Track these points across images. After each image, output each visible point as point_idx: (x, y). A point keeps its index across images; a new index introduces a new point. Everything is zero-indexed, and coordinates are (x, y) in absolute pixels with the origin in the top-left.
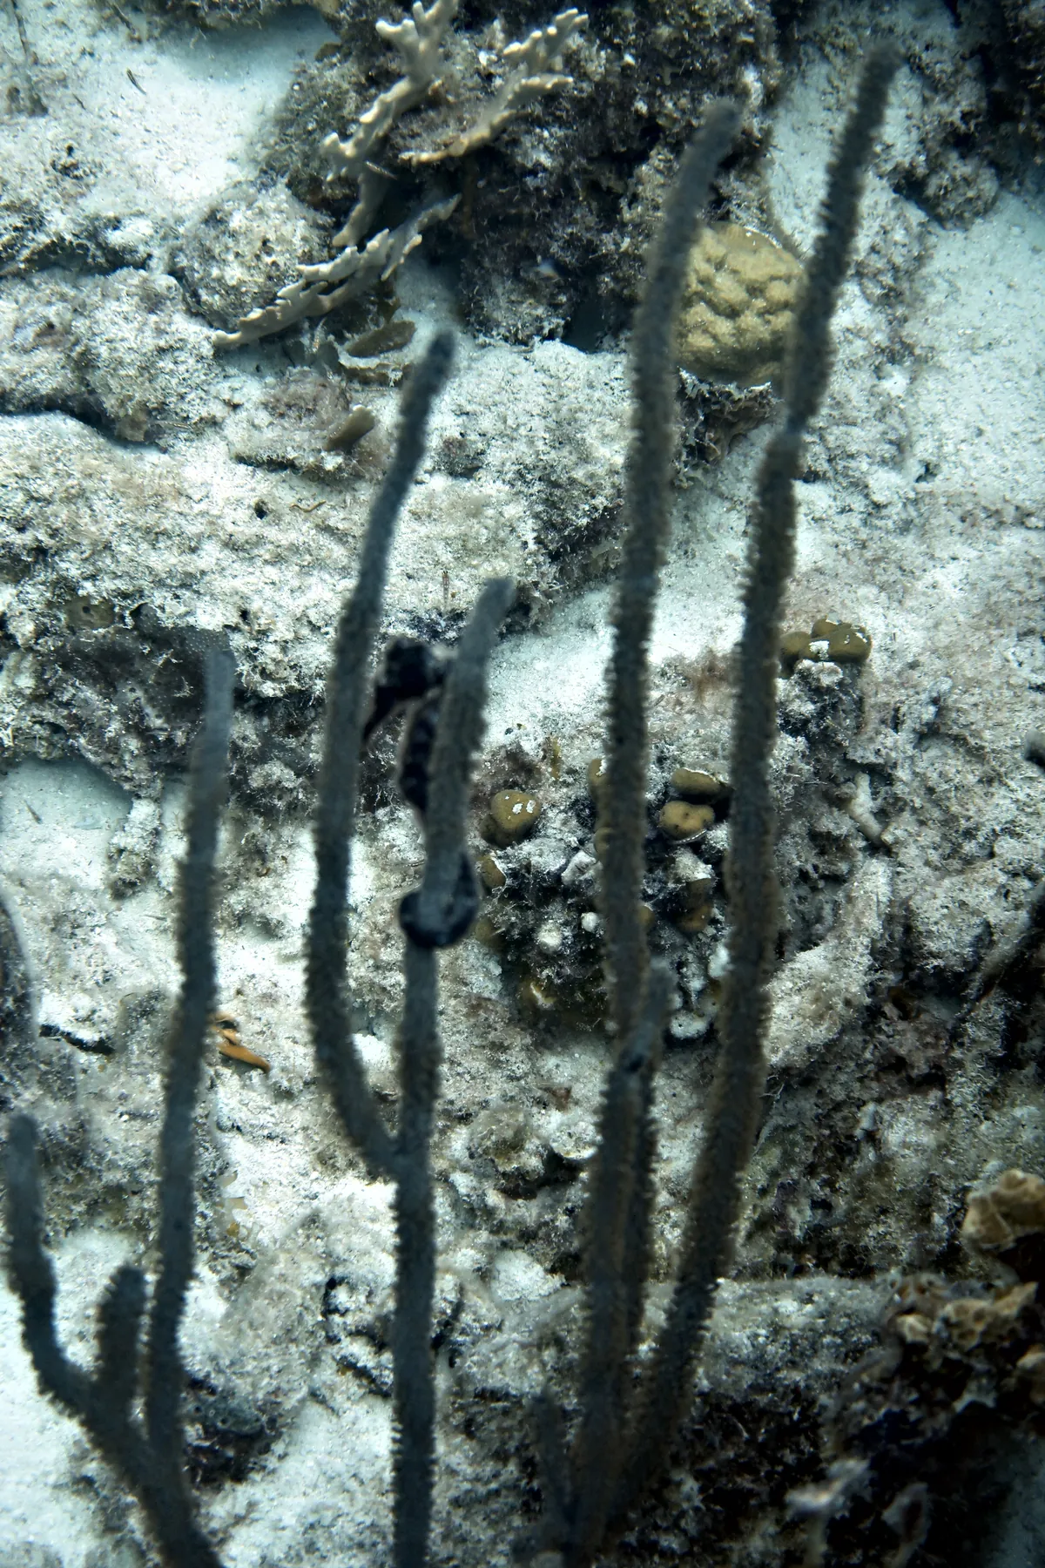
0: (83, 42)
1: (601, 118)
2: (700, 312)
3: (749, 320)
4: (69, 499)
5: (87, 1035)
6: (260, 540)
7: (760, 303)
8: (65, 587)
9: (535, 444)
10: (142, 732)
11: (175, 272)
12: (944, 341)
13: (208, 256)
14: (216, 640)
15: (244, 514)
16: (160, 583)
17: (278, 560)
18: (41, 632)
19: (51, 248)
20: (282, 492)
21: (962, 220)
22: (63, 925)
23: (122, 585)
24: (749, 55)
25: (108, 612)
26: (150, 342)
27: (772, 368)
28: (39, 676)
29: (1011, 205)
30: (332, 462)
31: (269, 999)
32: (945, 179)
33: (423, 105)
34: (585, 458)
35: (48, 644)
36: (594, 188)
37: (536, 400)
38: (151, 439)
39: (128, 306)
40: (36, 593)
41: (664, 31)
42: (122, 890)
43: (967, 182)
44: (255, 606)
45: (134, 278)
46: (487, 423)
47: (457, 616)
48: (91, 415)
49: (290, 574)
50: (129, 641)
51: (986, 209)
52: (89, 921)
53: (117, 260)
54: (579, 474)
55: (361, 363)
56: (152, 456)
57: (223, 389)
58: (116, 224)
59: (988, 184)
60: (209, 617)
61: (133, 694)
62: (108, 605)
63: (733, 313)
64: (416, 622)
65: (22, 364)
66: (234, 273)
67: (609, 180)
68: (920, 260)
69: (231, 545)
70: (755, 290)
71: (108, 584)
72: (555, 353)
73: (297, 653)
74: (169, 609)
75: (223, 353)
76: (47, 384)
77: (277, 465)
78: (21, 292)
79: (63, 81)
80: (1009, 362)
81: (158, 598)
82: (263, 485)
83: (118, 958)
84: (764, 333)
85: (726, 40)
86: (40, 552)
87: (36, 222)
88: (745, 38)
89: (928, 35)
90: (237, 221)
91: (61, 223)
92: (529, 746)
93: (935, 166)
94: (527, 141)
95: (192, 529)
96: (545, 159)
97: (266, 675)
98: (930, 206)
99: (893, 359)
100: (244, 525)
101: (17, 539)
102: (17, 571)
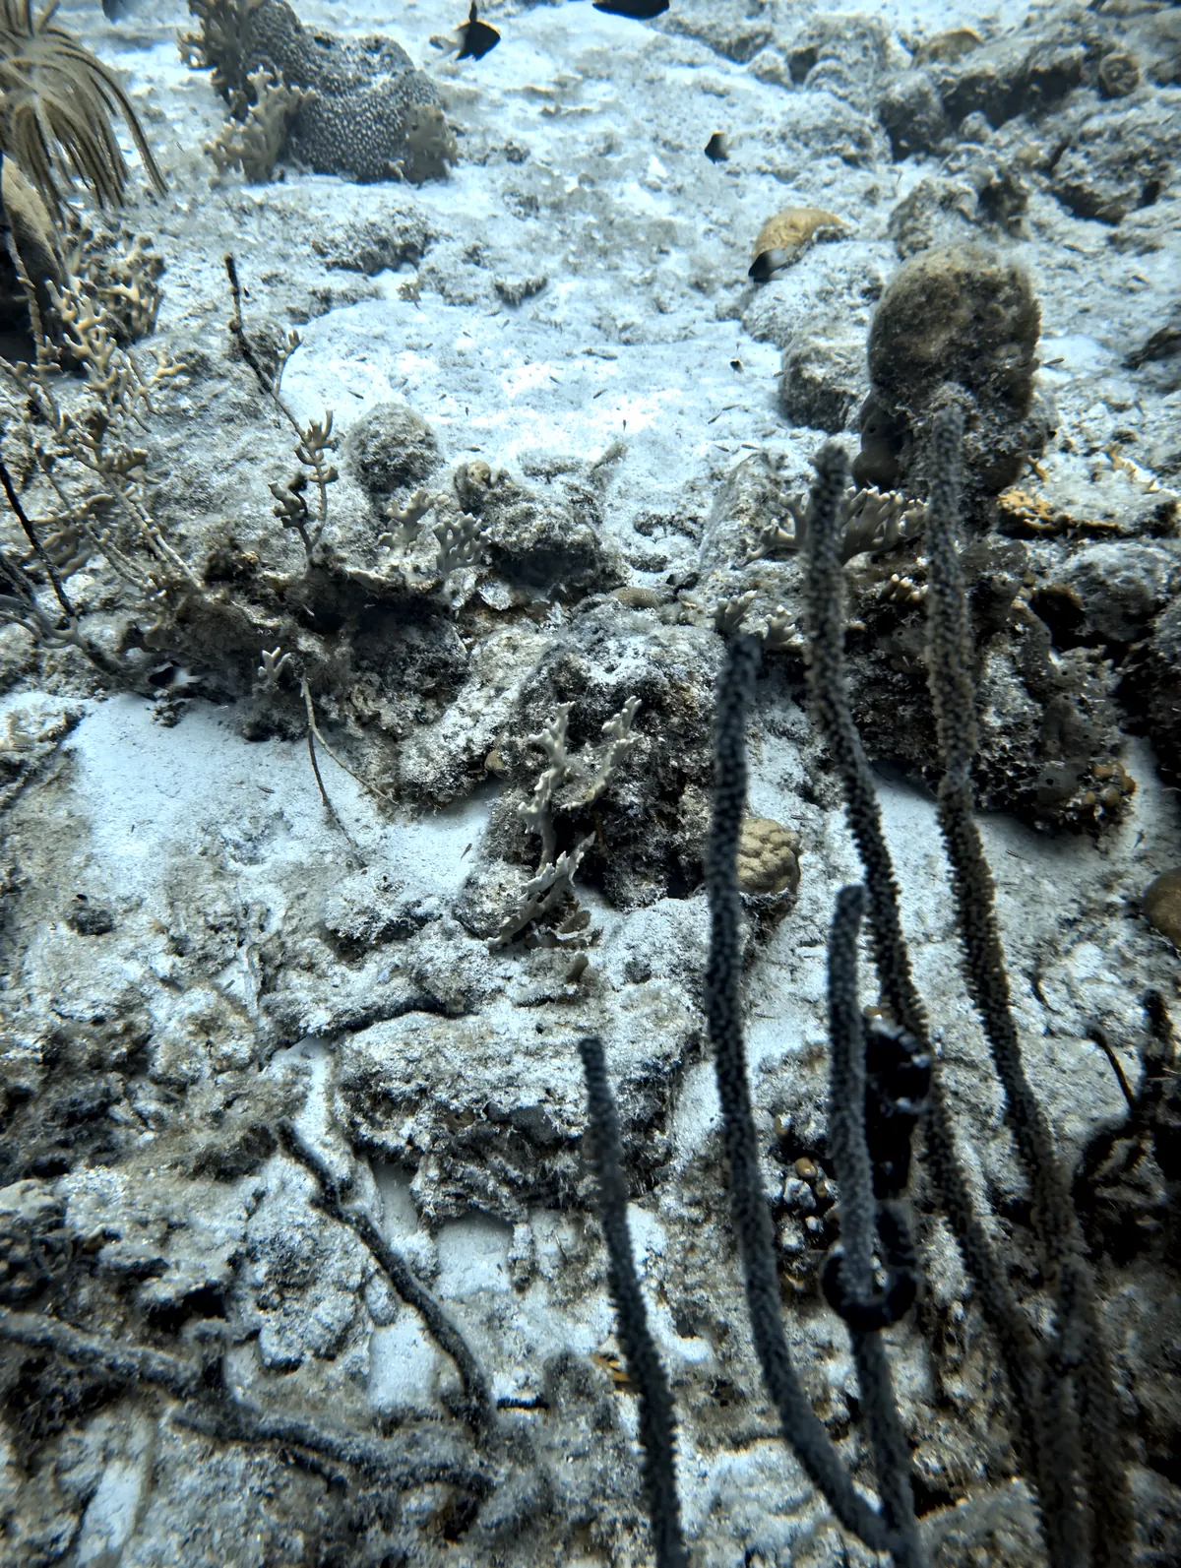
0: (379, 832)
1: (656, 774)
2: (741, 859)
3: (767, 856)
4: (431, 1056)
5: (527, 1397)
6: (544, 1045)
7: (769, 846)
8: (442, 1107)
9: (674, 952)
10: (509, 1182)
11: (455, 917)
13: (471, 903)
14: (535, 1111)
15: (531, 1034)
16: (495, 1088)
17: (557, 1054)
18: (435, 1139)
19: (387, 928)
20: (549, 1016)
22: (494, 1322)
23: (474, 1095)
25: (470, 1114)
26: (453, 955)
28: (441, 1166)
30: (571, 989)
32: (821, 787)
35: (441, 1145)
36: (661, 814)
37: (667, 930)
38: (468, 1010)
39: (435, 940)
40: (425, 1117)
42: (521, 1287)
44: (552, 1084)
45: (436, 926)
46: (645, 948)
47: (667, 1057)
48: (431, 1005)
50: (485, 1128)
52: (508, 1313)
53: (423, 921)
55: (569, 936)
56: (471, 1019)
57: (499, 970)
58: (418, 904)
60: (529, 1098)
61: (497, 1160)
62: (469, 1110)
63: (757, 854)
64: (645, 1067)
65: (386, 990)
66: (488, 906)
67: (667, 808)
69: (528, 1053)
70: (764, 840)
71: (466, 1098)
72: (668, 904)
74: (503, 1101)
75: (494, 951)
76: (402, 996)
77: (542, 1001)
78: (377, 956)
79: (374, 852)
81: (496, 1097)
82: (537, 1015)
83: (532, 1332)
84: (776, 861)
86: (422, 1091)
87: (375, 917)
89: (791, 718)
90: (483, 879)
91: (389, 913)
93: (813, 781)
95: (505, 1050)
96: (634, 800)
97: (570, 1124)
100: (531, 1039)
101: (407, 1088)
102: (412, 1107)
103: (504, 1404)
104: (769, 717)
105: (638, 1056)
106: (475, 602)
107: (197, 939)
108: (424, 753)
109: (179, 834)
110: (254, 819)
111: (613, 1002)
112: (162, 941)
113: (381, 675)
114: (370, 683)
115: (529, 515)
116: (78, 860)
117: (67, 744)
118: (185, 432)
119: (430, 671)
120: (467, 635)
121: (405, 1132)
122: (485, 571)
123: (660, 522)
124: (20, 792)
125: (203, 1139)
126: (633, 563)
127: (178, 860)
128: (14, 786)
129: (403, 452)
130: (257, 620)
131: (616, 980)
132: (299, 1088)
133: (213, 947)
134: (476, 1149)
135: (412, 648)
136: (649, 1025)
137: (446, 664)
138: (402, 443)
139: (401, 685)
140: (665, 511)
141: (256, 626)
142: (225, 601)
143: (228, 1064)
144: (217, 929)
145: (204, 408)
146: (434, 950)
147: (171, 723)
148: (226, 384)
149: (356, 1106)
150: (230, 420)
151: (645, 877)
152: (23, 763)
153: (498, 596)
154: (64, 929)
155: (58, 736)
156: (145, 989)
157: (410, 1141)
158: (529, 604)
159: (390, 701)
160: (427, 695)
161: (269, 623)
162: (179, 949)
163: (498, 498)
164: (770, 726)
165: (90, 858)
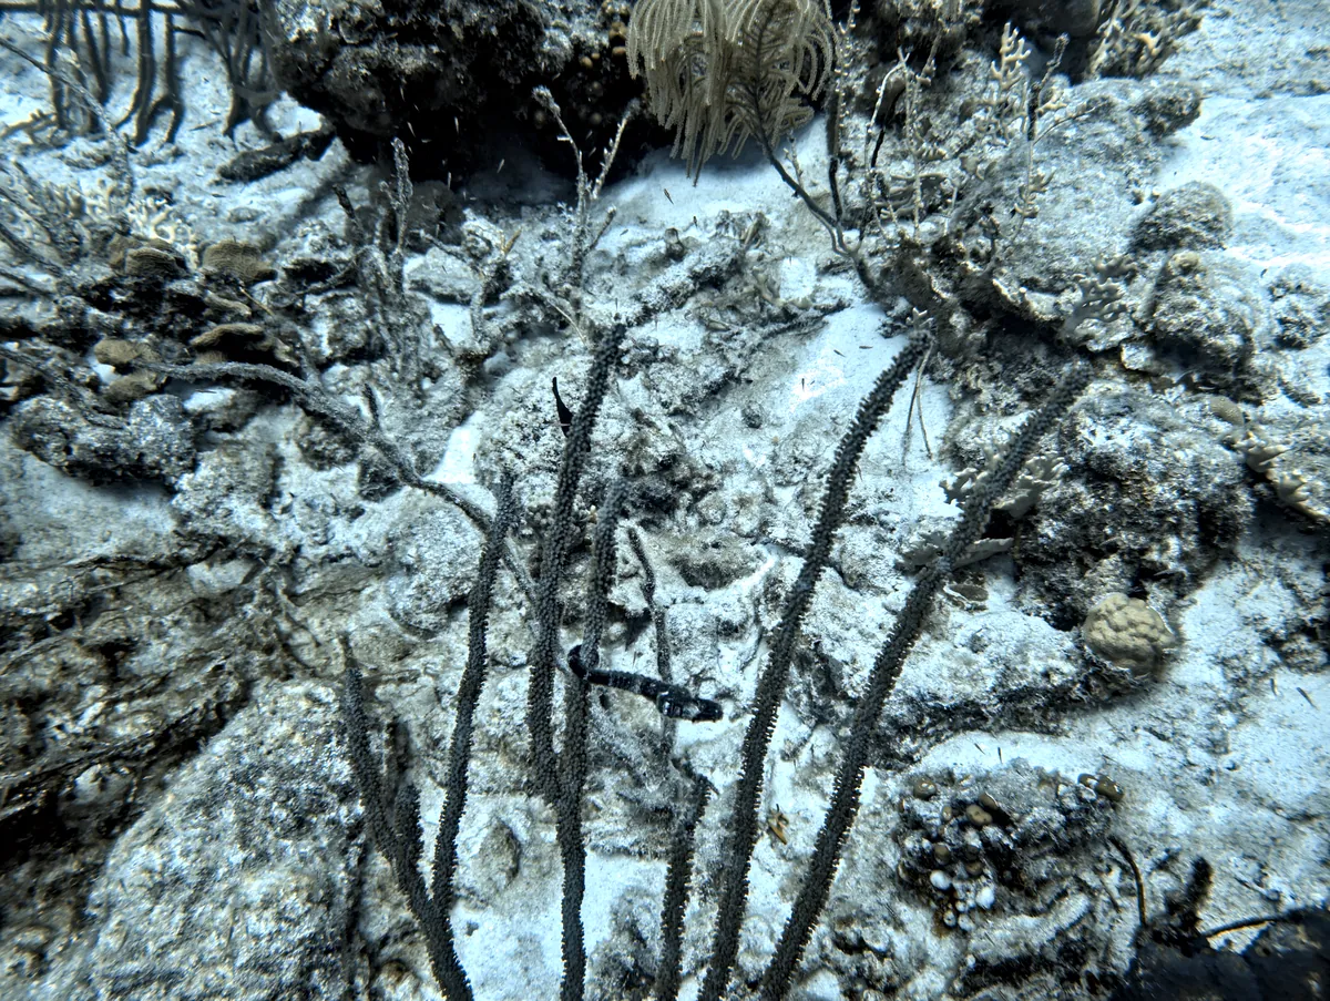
1: (1085, 528)
2: (1102, 624)
3: (1123, 635)
6: (873, 636)
7: (1132, 631)
9: (1007, 650)
10: (809, 696)
12: (1264, 713)
14: (839, 665)
15: (874, 625)
16: (829, 636)
19: (863, 516)
20: (891, 625)
21: (1299, 668)
23: (816, 631)
25: (808, 641)
26: (869, 551)
27: (1132, 662)
31: (806, 820)
32: (1294, 646)
34: (1025, 663)
36: (1080, 561)
37: (1018, 635)
38: (855, 588)
39: (867, 536)
41: (1127, 500)
42: (784, 757)
43: (1307, 652)
44: (858, 658)
46: (994, 635)
47: (936, 697)
48: (841, 571)
50: (811, 654)
53: (878, 523)
54: (1019, 667)
55: (954, 595)
56: (856, 595)
57: (893, 581)
58: (888, 514)
60: (839, 655)
61: (809, 678)
62: (809, 637)
63: (1117, 629)
64: (919, 693)
67: (1088, 560)
68: (1265, 675)
69: (861, 633)
70: (1132, 624)
71: (811, 629)
72: (1038, 623)
74: (828, 647)
75: (897, 567)
77: (894, 613)
80: (1298, 739)
81: (825, 642)
82: (887, 618)
84: (1130, 645)
85: (1161, 516)
87: (861, 505)
88: (1171, 519)
89: (1306, 579)
91: (870, 509)
93: (1290, 637)
94: (1045, 523)
95: (850, 621)
96: (1051, 534)
97: (852, 687)
98: (1284, 655)
99: (1230, 708)
100: (871, 628)
104: (1282, 565)
105: (920, 683)
106: (1113, 353)
107: (783, 458)
109: (830, 400)
111: (939, 647)
112: (769, 450)
113: (1005, 368)
114: (991, 369)
115: (1190, 307)
116: (776, 383)
117: (827, 318)
118: (1053, 153)
119: (1037, 382)
122: (1138, 335)
124: (783, 331)
125: (690, 551)
127: (816, 413)
128: (783, 326)
129: (1180, 225)
130: (937, 289)
131: (959, 639)
132: (752, 565)
133: (788, 468)
134: (802, 662)
135: (1034, 360)
136: (946, 673)
138: (1184, 218)
139: (1012, 382)
141: (934, 293)
142: (924, 268)
143: (736, 529)
145: (1080, 141)
146: (861, 541)
147: (887, 336)
148: (1112, 128)
149: (766, 592)
150: (1091, 155)
151: (1041, 596)
152: (795, 316)
153: (1137, 357)
154: (738, 415)
155: (827, 311)
156: (739, 466)
158: (1157, 376)
159: (997, 388)
161: (945, 295)
162: (774, 458)
163: (1180, 286)
164: (1280, 574)
165: (782, 385)
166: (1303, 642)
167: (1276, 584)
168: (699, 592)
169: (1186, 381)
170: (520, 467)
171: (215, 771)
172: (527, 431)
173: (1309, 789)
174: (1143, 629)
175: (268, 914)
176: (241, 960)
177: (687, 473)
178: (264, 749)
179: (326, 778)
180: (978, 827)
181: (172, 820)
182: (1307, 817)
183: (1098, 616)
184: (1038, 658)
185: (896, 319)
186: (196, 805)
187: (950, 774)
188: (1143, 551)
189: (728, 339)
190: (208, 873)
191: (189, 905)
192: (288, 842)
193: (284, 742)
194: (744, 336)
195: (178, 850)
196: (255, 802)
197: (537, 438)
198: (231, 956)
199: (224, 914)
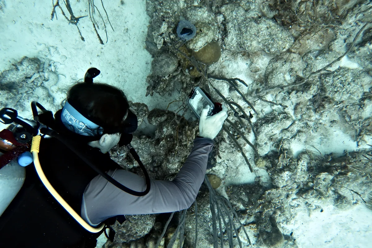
0: (306, 148)
2: (261, 160)
3: (259, 162)
4: (282, 124)
5: (256, 101)
6: (271, 131)
8: (278, 120)
9: (263, 147)
10: (268, 118)
11: (289, 140)
13: (288, 142)
14: (268, 125)
17: (269, 131)
20: (272, 134)
21: (255, 178)
22: (263, 105)
24: (271, 175)
28: (276, 115)
29: (254, 181)
33: (284, 157)
34: (260, 149)
35: (277, 117)
36: (273, 162)
37: (265, 149)
39: (289, 136)
41: (276, 172)
42: (262, 110)
45: (290, 137)
46: (266, 146)
49: (268, 131)
51: (255, 179)
53: (292, 138)
55: (275, 144)
56: (281, 130)
57: (281, 136)
58: (294, 139)
59: (256, 180)
60: (270, 125)
62: (275, 121)
63: (260, 162)
66: (286, 142)
68: (255, 174)
69: (272, 129)
70: (260, 164)
72: (267, 153)
73: (264, 127)
74: (272, 124)
75: (282, 138)
77: (274, 135)
78: (296, 132)
79: (305, 145)
80: (246, 173)
81: (273, 124)
83: (258, 106)
84: (258, 162)
86: (281, 120)
90: (288, 145)
91: (297, 137)
92: (250, 134)
93: (259, 179)
101: (283, 120)
102: (281, 119)
103: (258, 100)
105: (261, 135)
108: (306, 158)
109: (331, 136)
110: (323, 142)
111: (267, 139)
113: (318, 166)
116: (342, 128)
120: (311, 177)
121: (281, 116)
123: (297, 207)
125: (301, 106)
126: (297, 198)
130: (336, 164)
131: (268, 142)
134: (272, 119)
136: (262, 138)
137: (311, 171)
139: (315, 166)
140: (297, 209)
142: (341, 164)
144: (318, 127)
146: (289, 134)
147: (344, 151)
149: (288, 116)
151: (271, 155)
153: (311, 184)
156: (321, 117)
157: (280, 116)
158: (306, 185)
159: (315, 164)
160: (311, 167)
161: (334, 164)
162: (320, 123)
163: (318, 196)
164: (267, 183)
165: (340, 129)
166: (258, 180)
167: (266, 182)
168: (294, 105)
169: (303, 188)
170: (336, 78)
171: (276, 35)
172: (344, 82)
173: (240, 170)
174: (259, 165)
175: (250, 45)
176: (245, 41)
177: (321, 109)
178: (277, 41)
179: (271, 49)
180: (237, 135)
181: (269, 30)
182: (237, 168)
183: (263, 160)
184: (260, 151)
185: (347, 154)
186: (270, 33)
187: (250, 133)
188: (270, 170)
189: (359, 123)
190: (258, 37)
191: (255, 34)
192: (261, 45)
193: (278, 43)
194: (358, 126)
195: (263, 32)
196: (269, 40)
197: (341, 83)
198: (246, 40)
199: (252, 39)
